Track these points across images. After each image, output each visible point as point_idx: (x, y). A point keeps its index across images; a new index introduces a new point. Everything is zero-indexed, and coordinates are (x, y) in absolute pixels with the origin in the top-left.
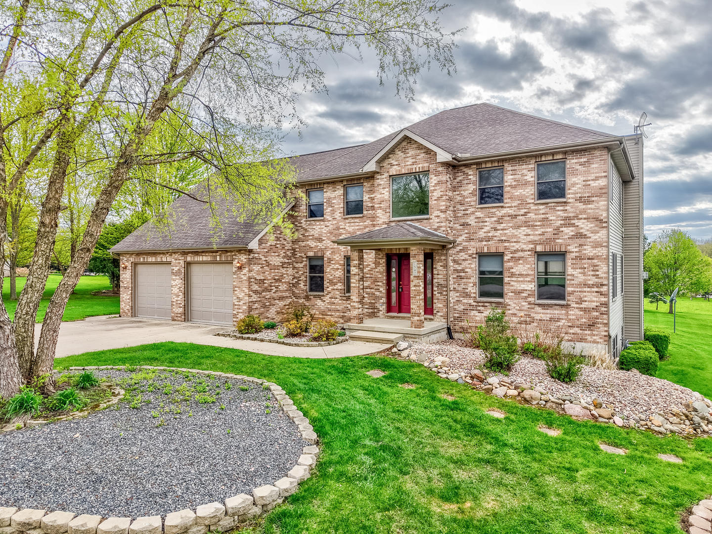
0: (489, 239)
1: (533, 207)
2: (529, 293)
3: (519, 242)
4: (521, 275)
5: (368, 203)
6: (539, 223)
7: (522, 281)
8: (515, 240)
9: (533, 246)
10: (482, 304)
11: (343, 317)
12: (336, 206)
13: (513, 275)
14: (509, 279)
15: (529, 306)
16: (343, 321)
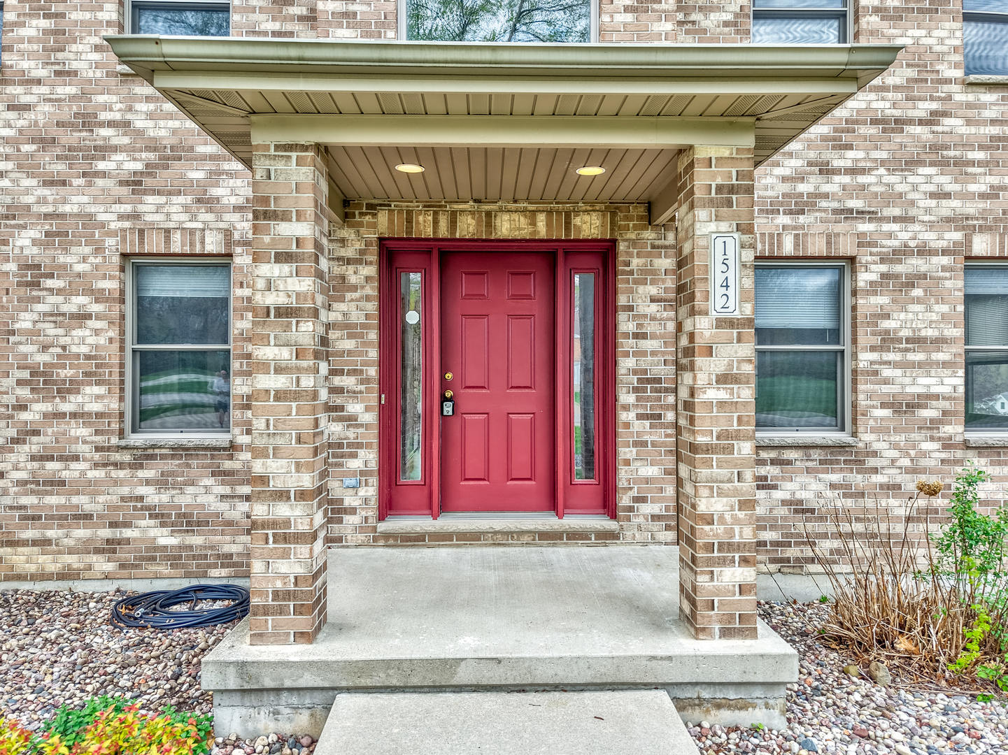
0: (800, 206)
1: (961, 97)
2: (946, 405)
3: (912, 220)
4: (917, 341)
5: (257, 17)
6: (979, 155)
7: (920, 365)
8: (897, 212)
9: (958, 236)
10: (773, 454)
11: (110, 547)
12: (75, 16)
13: (888, 341)
14: (874, 356)
15: (944, 455)
16: (110, 567)
